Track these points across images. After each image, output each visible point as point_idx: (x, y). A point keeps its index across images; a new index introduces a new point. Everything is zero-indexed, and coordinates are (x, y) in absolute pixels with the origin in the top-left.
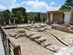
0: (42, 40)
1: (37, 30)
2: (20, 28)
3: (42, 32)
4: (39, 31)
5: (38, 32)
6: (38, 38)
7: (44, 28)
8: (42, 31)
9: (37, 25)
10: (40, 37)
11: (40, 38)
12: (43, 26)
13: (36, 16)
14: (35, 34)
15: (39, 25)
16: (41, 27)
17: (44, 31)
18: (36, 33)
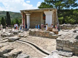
0: (15, 54)
1: (7, 40)
3: (14, 42)
4: (10, 41)
5: (9, 43)
8: (15, 40)
9: (6, 32)
10: (12, 50)
12: (15, 33)
13: (3, 18)
14: (3, 46)
15: (9, 32)
16: (13, 34)
17: (18, 39)
18: (4, 44)
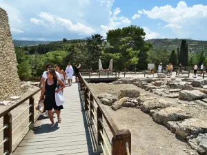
2: (125, 82)
6: (181, 119)
7: (202, 91)
11: (186, 120)
